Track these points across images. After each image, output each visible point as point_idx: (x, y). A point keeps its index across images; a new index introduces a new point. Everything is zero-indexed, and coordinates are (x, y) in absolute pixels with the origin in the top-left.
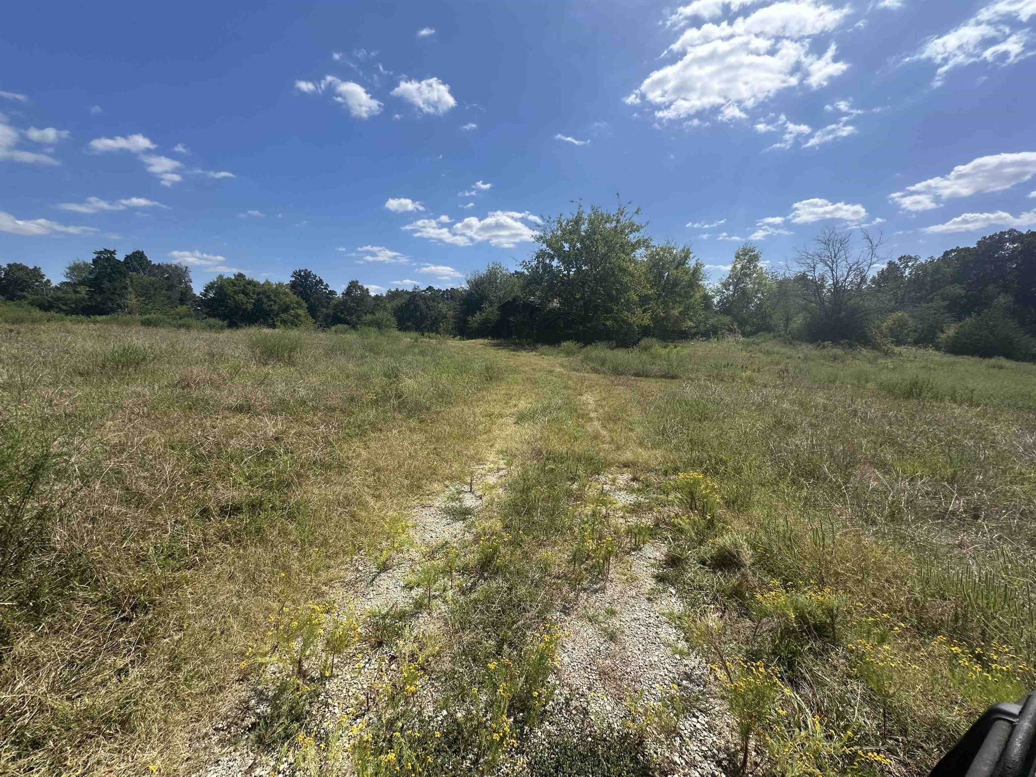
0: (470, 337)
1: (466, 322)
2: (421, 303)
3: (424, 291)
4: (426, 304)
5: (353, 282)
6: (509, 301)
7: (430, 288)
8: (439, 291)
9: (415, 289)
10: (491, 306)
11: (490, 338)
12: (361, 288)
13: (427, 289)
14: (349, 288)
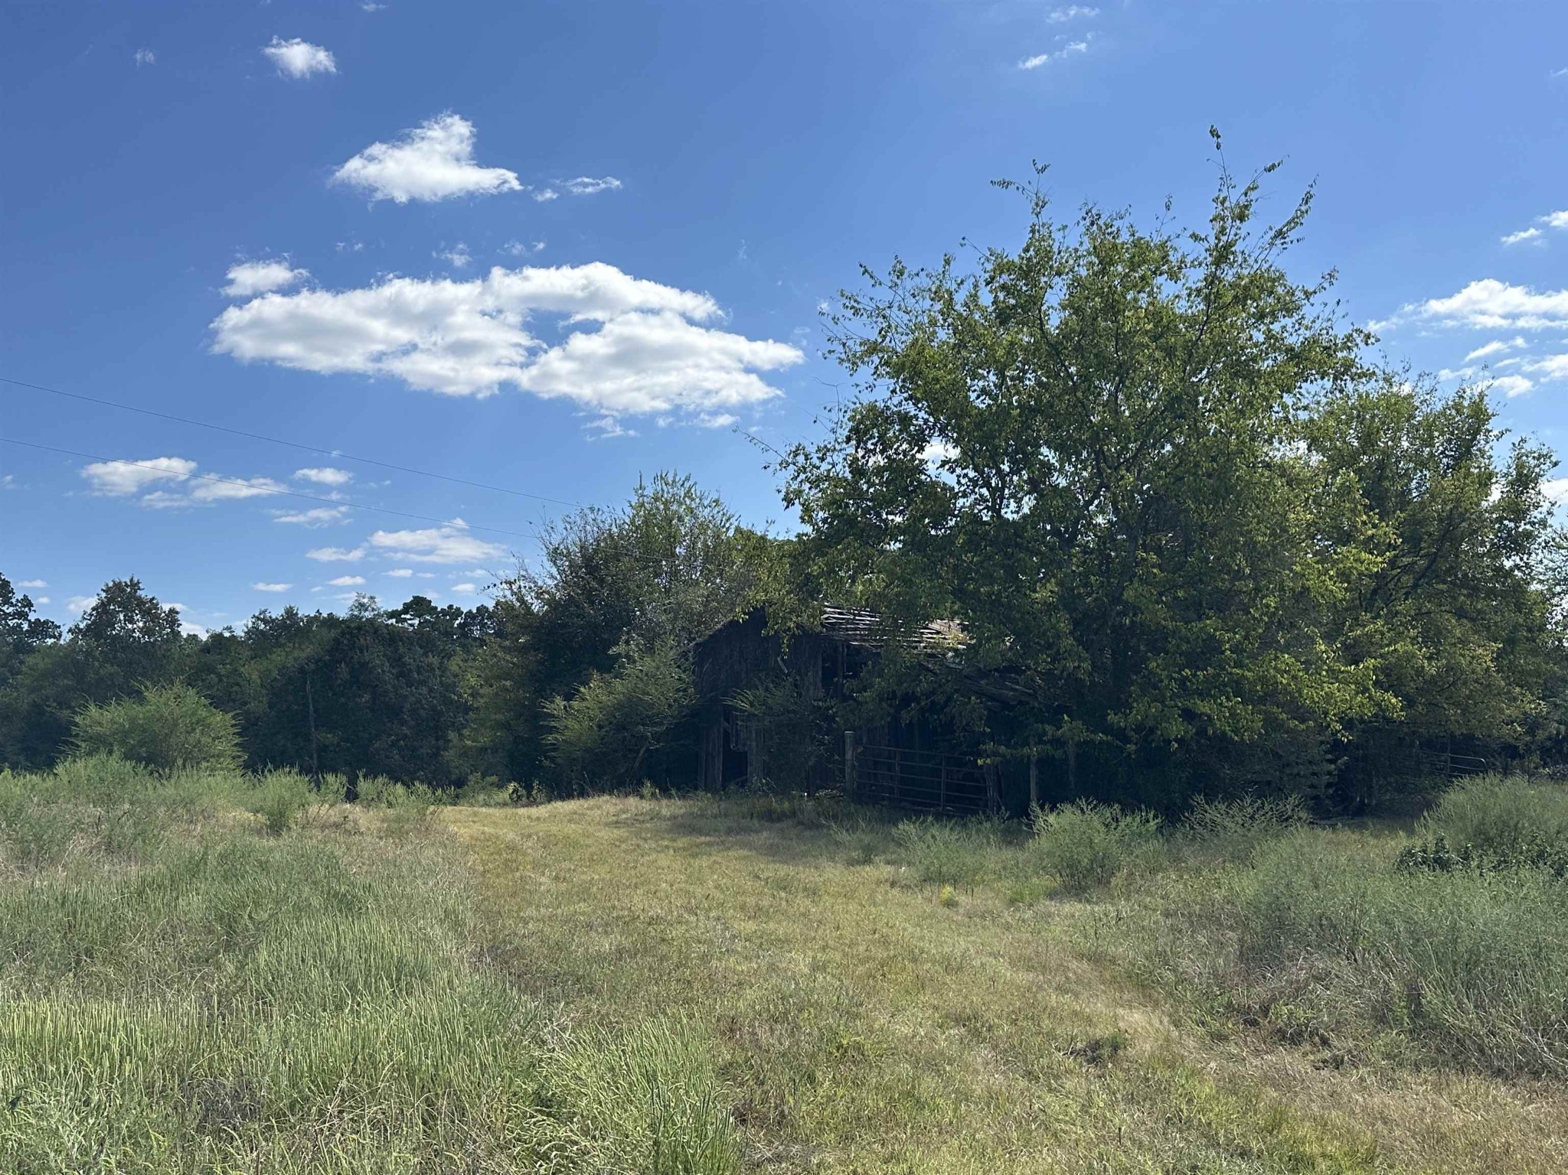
0: (561, 788)
1: (536, 721)
2: (377, 658)
3: (394, 614)
4: (397, 661)
5: (118, 586)
6: (733, 624)
7: (419, 605)
8: (453, 612)
9: (362, 606)
10: (650, 650)
11: (647, 788)
12: (149, 609)
13: (407, 608)
14: (102, 609)
